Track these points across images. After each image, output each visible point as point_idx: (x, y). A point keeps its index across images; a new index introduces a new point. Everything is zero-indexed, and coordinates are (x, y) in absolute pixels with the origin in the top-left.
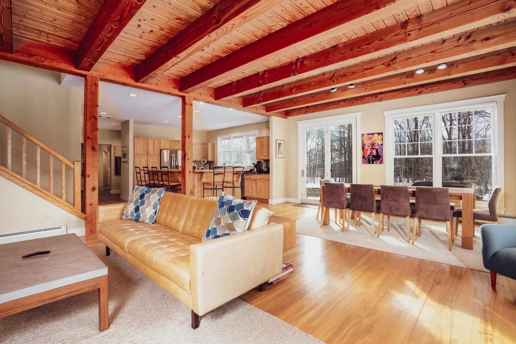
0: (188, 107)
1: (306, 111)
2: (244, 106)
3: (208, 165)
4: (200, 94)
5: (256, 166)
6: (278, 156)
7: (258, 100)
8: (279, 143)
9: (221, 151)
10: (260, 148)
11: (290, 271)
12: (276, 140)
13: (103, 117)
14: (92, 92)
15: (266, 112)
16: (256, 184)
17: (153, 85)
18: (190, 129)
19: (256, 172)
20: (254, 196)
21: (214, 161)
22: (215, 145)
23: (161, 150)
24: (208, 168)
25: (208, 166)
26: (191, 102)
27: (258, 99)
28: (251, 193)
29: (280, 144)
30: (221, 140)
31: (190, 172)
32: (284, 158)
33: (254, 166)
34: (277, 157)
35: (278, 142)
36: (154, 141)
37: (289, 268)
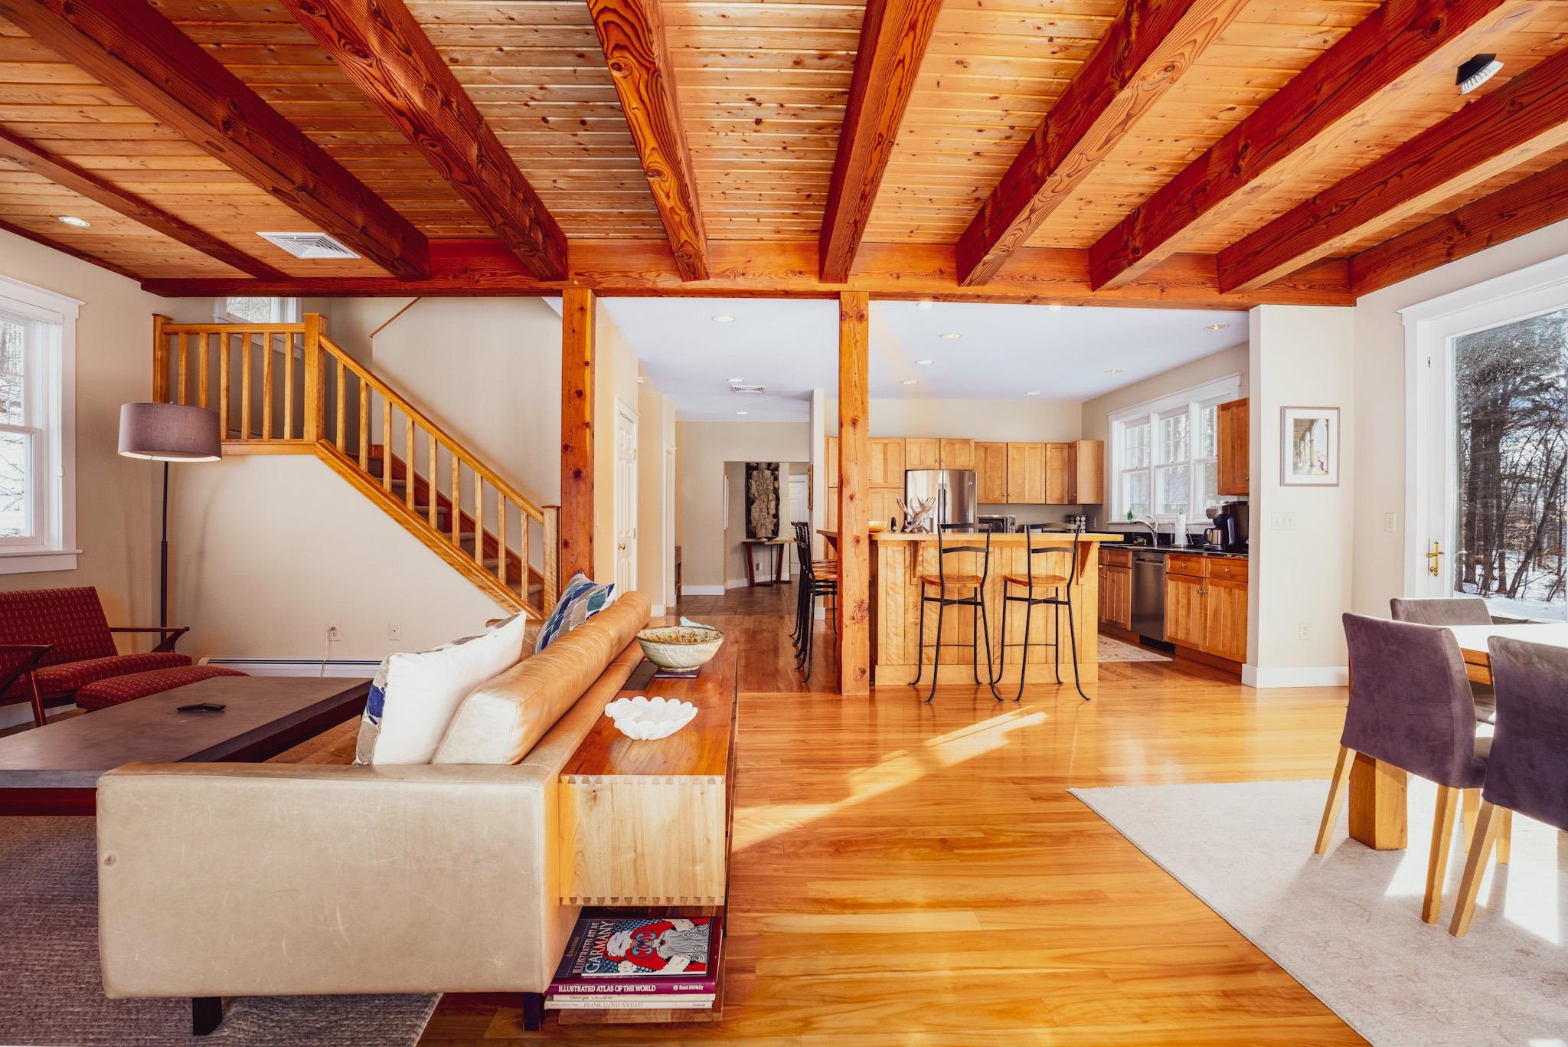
0: (851, 325)
1: (1452, 247)
2: (1096, 285)
3: (1083, 519)
4: (898, 274)
5: (1220, 523)
6: (1290, 477)
7: (1129, 250)
8: (1297, 423)
9: (1123, 468)
10: (1233, 447)
11: (690, 1006)
12: (1283, 410)
13: (747, 391)
14: (574, 331)
15: (1216, 294)
16: (1203, 594)
17: (732, 278)
18: (858, 397)
19: (1219, 548)
20: (1195, 645)
21: (1102, 505)
22: (1105, 447)
23: (906, 472)
24: (1083, 527)
25: (1083, 523)
26: (862, 307)
27: (1131, 244)
28: (1188, 632)
29: (1305, 427)
30: (1123, 426)
31: (858, 541)
32: (1337, 485)
33: (1212, 520)
34: (1287, 481)
35: (1291, 416)
36: (885, 445)
37: (682, 988)
